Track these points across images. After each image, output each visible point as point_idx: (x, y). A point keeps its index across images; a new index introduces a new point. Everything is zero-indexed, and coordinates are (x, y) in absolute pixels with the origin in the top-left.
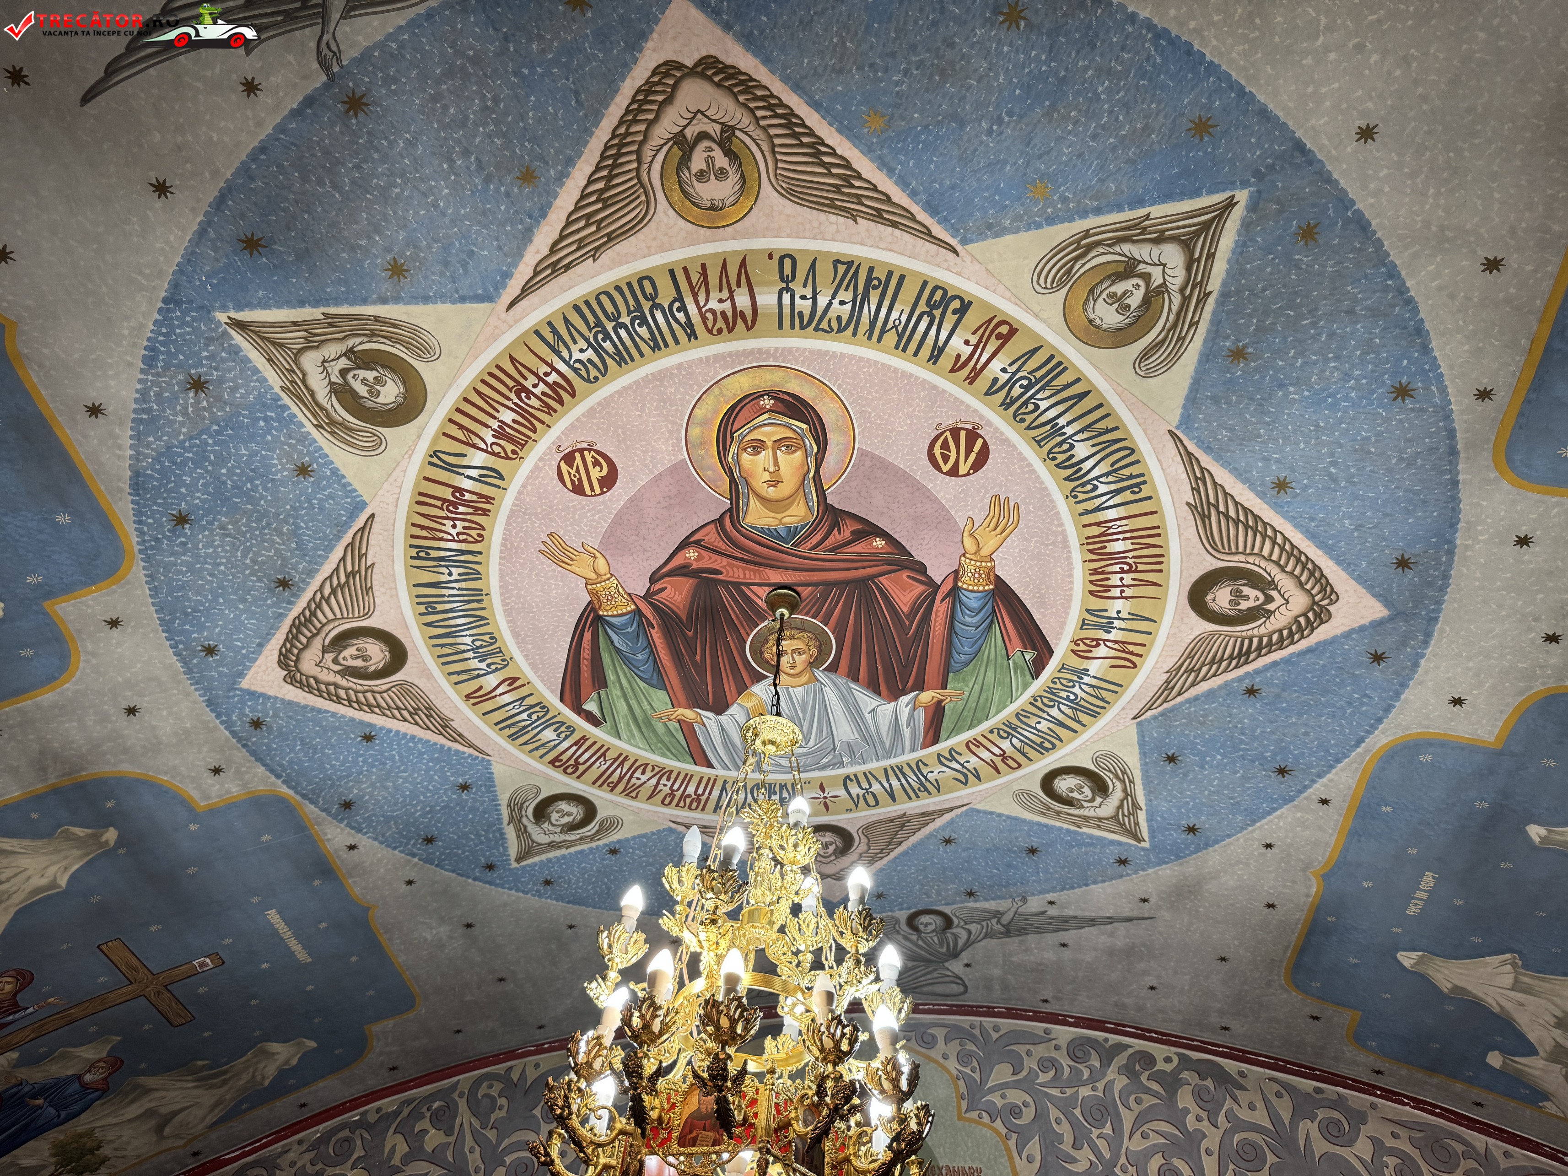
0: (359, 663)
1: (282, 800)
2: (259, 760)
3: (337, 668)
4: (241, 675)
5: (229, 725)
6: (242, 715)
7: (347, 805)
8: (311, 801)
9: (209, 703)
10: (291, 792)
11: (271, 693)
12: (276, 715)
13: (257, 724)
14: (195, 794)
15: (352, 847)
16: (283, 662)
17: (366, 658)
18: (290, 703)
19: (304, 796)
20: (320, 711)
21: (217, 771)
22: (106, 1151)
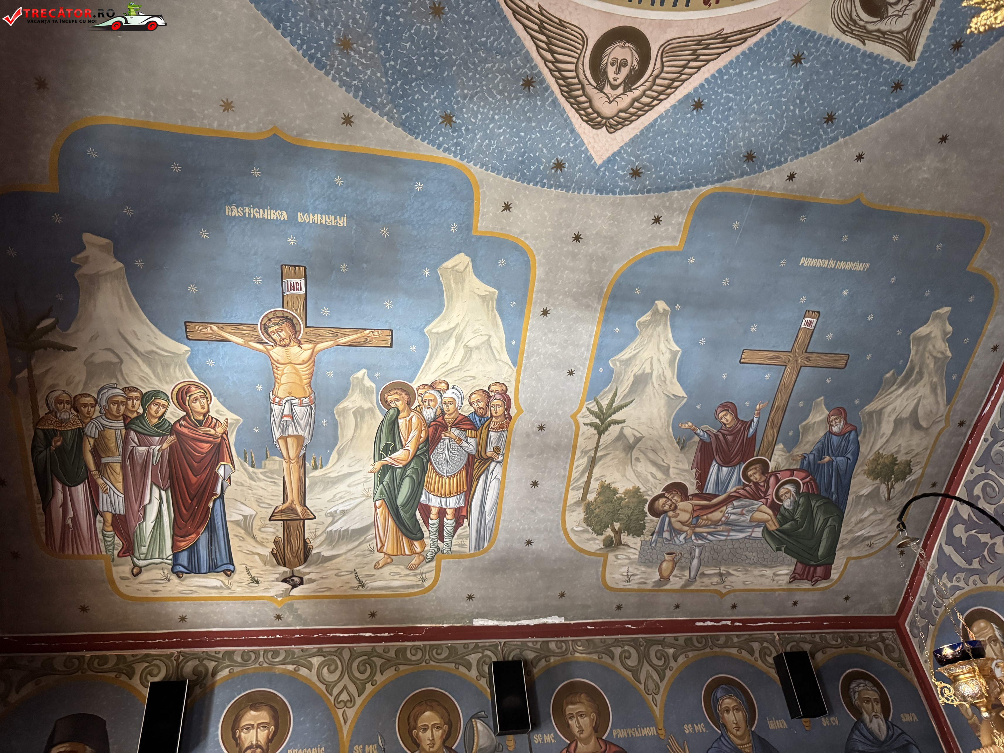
0: (625, 71)
1: (712, 196)
2: (667, 190)
3: (621, 90)
4: (589, 158)
5: (624, 191)
6: (622, 178)
7: (750, 157)
8: (729, 179)
9: (600, 191)
10: (710, 187)
11: (616, 149)
12: (637, 157)
13: (636, 173)
14: (667, 244)
15: (791, 177)
16: (596, 126)
17: (624, 63)
18: (633, 141)
19: (720, 180)
20: (652, 125)
21: (657, 220)
22: (901, 458)
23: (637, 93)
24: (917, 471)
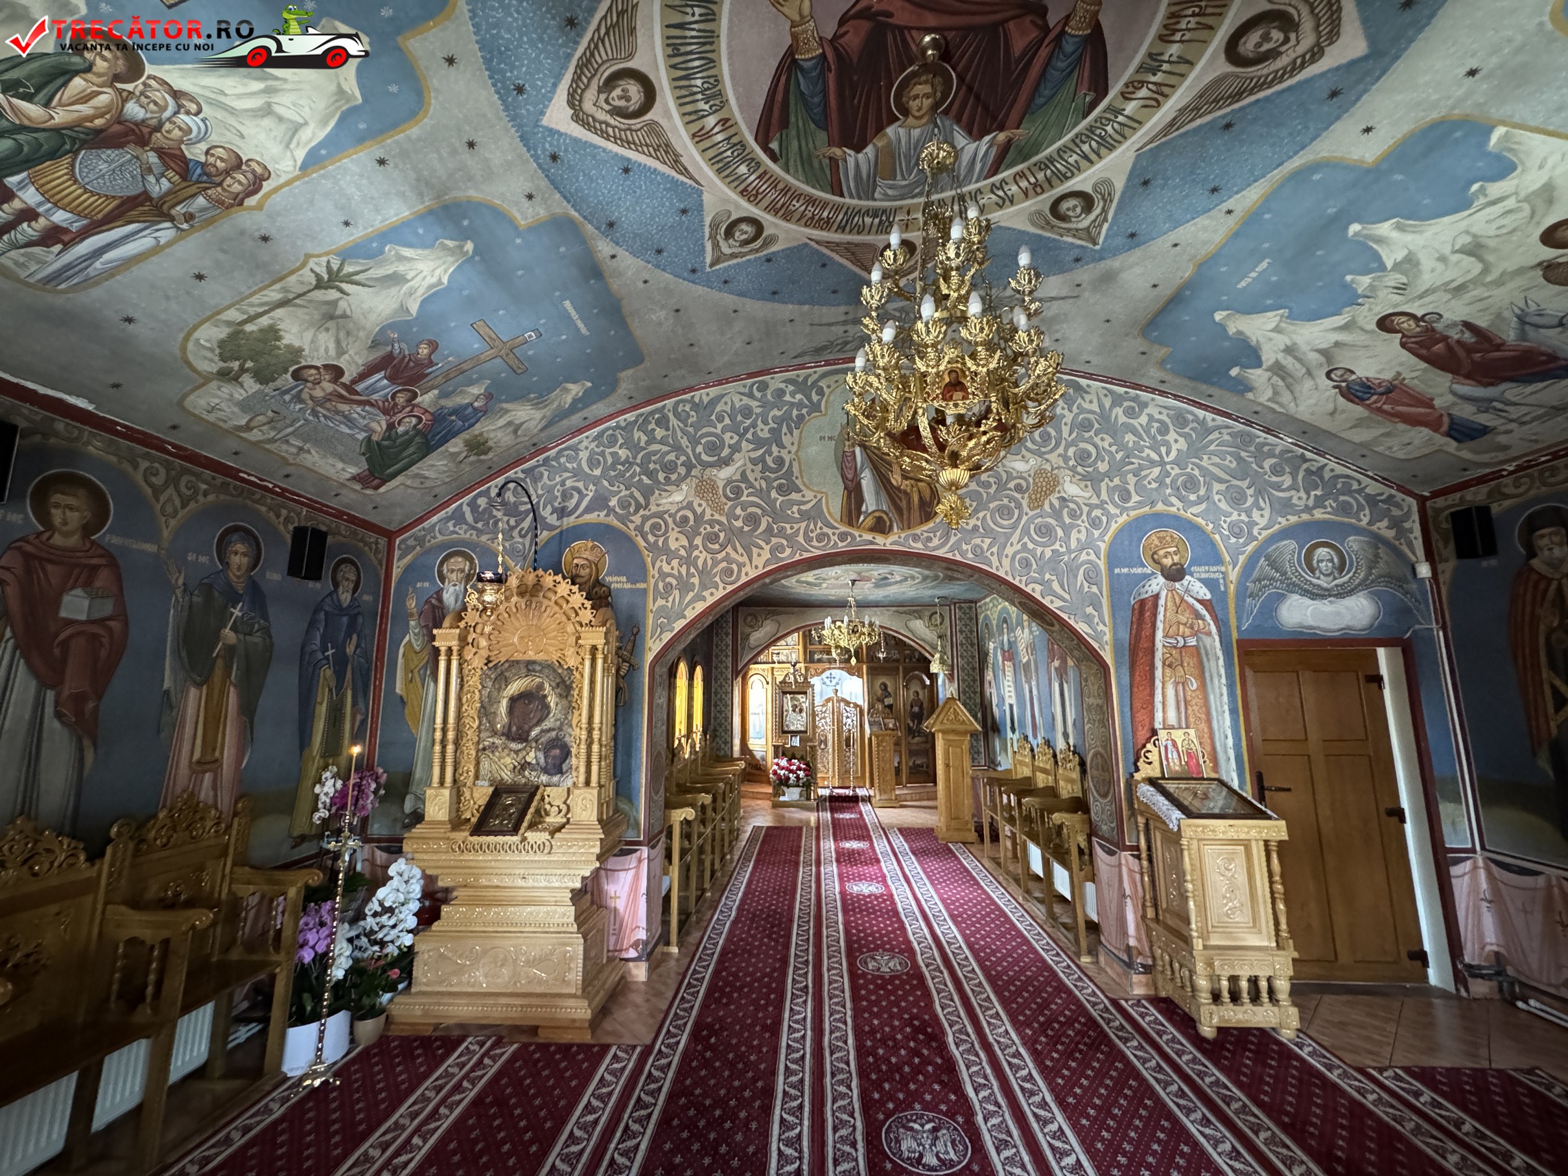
0: (622, 103)
1: (571, 221)
2: (556, 188)
3: (607, 108)
4: (542, 113)
5: (536, 158)
6: (544, 149)
7: (611, 225)
8: (590, 222)
9: (522, 138)
10: (576, 214)
11: (562, 130)
12: (566, 150)
13: (554, 157)
14: (518, 216)
15: (613, 257)
16: (571, 104)
17: (628, 99)
18: (576, 141)
19: (585, 218)
20: (596, 147)
21: (530, 197)
22: (490, 443)
23: (612, 122)
24: (490, 455)
